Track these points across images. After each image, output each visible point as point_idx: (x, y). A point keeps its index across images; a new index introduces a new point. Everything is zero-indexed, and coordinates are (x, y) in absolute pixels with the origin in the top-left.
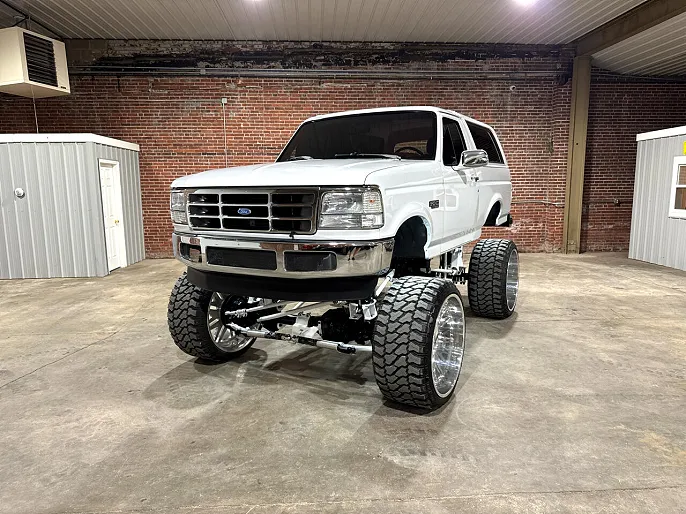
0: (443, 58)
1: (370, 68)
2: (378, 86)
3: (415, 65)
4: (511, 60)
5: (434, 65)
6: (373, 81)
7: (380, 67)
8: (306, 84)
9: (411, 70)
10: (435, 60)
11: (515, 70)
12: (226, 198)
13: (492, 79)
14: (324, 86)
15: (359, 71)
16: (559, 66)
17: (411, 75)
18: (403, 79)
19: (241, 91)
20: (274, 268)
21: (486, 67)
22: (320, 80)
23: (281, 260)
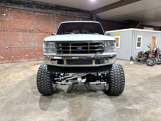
0: (67, 11)
1: (49, 10)
2: (51, 15)
3: (60, 11)
4: (81, 13)
5: (64, 12)
6: (50, 14)
7: (51, 10)
8: (31, 12)
10: (65, 11)
11: (81, 16)
13: (77, 17)
14: (36, 14)
15: (46, 11)
16: (90, 16)
17: (59, 14)
18: (57, 14)
19: (10, 12)
20: (92, 64)
21: (76, 14)
22: (35, 12)
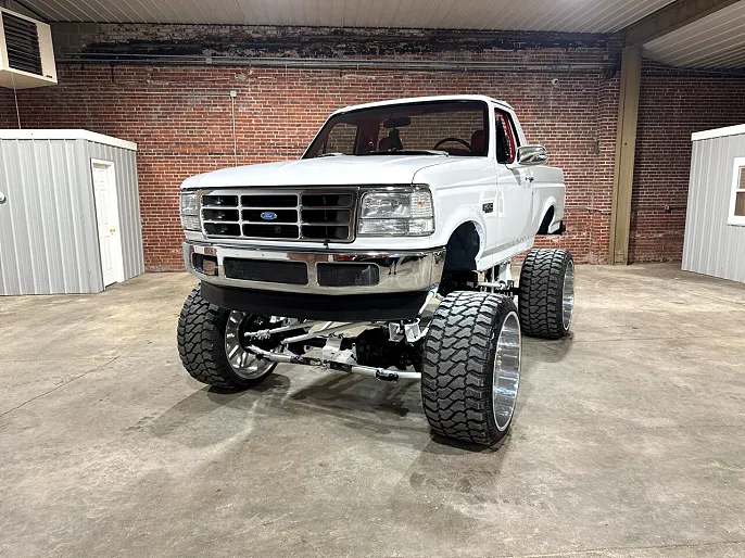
0: (479, 48)
1: (397, 57)
2: (407, 78)
3: (448, 55)
4: (554, 50)
5: (469, 55)
6: (400, 73)
7: (409, 57)
8: (326, 75)
9: (443, 60)
10: (469, 49)
11: (558, 62)
12: (246, 200)
13: (532, 71)
14: (346, 77)
15: (385, 61)
16: (606, 57)
17: (443, 66)
18: (431, 71)
19: (252, 83)
20: (305, 282)
21: (527, 57)
22: (341, 70)
23: (313, 273)
